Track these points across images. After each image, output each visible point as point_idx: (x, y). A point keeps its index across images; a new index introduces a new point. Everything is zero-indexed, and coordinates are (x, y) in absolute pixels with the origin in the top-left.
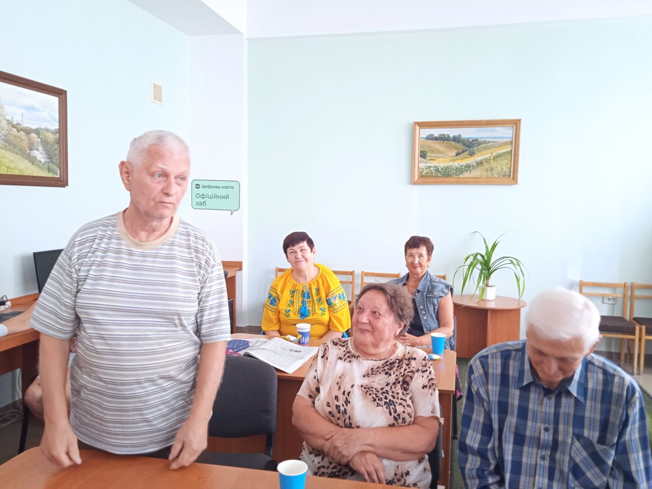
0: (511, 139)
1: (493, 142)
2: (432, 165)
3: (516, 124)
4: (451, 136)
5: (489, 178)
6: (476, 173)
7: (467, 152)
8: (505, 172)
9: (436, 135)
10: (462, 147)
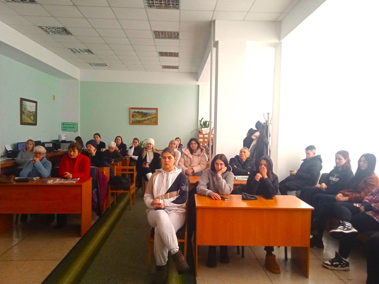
0: (156, 113)
1: (151, 114)
3: (157, 109)
4: (140, 112)
5: (151, 123)
6: (147, 122)
7: (145, 116)
8: (155, 122)
9: (136, 111)
10: (143, 115)
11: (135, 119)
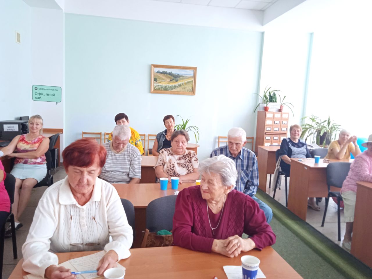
0: (192, 76)
1: (186, 76)
2: (159, 85)
3: (195, 69)
4: (168, 72)
5: (184, 92)
6: (178, 89)
7: (175, 80)
8: (190, 90)
9: (161, 71)
10: (172, 77)
11: (160, 84)
